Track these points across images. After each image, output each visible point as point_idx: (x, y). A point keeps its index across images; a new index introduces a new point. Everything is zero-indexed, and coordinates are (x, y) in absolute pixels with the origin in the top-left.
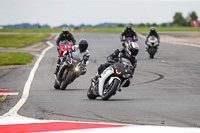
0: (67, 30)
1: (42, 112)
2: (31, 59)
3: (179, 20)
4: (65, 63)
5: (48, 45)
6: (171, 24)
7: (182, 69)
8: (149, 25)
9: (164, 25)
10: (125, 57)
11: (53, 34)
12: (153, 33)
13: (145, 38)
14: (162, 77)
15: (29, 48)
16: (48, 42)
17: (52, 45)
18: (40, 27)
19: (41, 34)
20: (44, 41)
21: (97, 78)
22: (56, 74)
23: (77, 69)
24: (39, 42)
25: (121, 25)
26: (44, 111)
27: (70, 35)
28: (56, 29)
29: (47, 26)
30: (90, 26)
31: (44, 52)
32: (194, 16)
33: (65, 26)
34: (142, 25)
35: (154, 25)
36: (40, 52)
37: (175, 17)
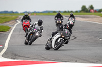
0: (27, 14)
1: (15, 56)
2: (9, 29)
3: (84, 9)
4: (31, 31)
5: (17, 22)
6: (80, 11)
7: (86, 34)
8: (69, 12)
9: (77, 12)
10: (66, 28)
11: (20, 16)
12: (72, 16)
13: (67, 18)
14: (75, 38)
15: (8, 24)
16: (17, 21)
17: (19, 22)
18: (13, 13)
19: (14, 16)
20: (15, 20)
21: (51, 39)
22: (26, 37)
23: (37, 34)
24: (13, 20)
25: (55, 12)
26: (15, 55)
27: (29, 17)
28: (21, 14)
29: (17, 12)
30: (39, 12)
31: (15, 25)
32: (92, 7)
33: (26, 12)
34: (65, 12)
35: (72, 12)
36: (13, 25)
37: (82, 8)
